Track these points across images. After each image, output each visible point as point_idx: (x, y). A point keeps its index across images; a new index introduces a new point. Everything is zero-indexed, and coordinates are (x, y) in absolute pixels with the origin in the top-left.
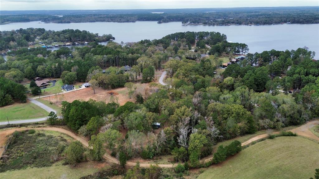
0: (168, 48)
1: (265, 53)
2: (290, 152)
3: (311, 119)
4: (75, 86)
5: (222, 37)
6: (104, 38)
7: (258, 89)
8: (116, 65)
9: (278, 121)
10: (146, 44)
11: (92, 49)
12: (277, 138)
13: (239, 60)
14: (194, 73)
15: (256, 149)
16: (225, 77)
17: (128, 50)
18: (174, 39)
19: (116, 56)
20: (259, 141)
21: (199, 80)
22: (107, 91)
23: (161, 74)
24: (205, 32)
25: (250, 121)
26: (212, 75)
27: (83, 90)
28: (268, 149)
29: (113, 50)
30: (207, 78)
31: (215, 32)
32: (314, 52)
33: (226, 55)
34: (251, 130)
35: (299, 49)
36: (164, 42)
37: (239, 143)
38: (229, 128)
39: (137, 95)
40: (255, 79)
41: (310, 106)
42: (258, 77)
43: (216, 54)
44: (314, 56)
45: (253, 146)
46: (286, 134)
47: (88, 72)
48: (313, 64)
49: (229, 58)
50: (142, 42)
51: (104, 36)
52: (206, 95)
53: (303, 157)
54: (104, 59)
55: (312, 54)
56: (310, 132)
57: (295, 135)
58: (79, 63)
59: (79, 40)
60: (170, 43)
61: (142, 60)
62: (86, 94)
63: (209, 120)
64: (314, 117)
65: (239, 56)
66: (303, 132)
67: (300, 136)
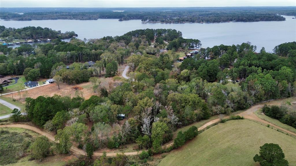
0: (130, 44)
1: (216, 47)
2: (239, 133)
3: (255, 104)
4: (38, 82)
5: (178, 33)
6: (67, 35)
7: (210, 79)
8: (80, 61)
9: (228, 107)
10: (108, 41)
11: (55, 46)
12: (228, 122)
13: (193, 54)
14: (154, 67)
15: (210, 133)
16: (182, 70)
17: (91, 46)
18: (134, 36)
19: (79, 52)
20: (213, 126)
21: (159, 73)
22: (72, 86)
23: (124, 69)
24: (163, 29)
25: (204, 108)
26: (170, 68)
27: (48, 86)
28: (221, 132)
29: (76, 47)
30: (166, 71)
31: (172, 29)
32: (255, 46)
33: (182, 50)
34: (206, 116)
35: (243, 43)
36: (126, 38)
37: (196, 128)
38: (187, 115)
39: (102, 89)
40: (207, 71)
41: (253, 92)
42: (210, 69)
43: (173, 49)
44: (256, 49)
45: (208, 130)
46: (235, 118)
47: (52, 69)
48: (255, 56)
49: (185, 52)
50: (105, 39)
51: (67, 33)
52: (165, 87)
53: (249, 137)
54: (67, 55)
55: (254, 48)
56: (255, 115)
57: (242, 119)
58: (42, 60)
59: (41, 38)
60: (132, 39)
61: (105, 56)
62: (50, 90)
63: (169, 109)
64: (257, 102)
65: (193, 51)
66: (249, 115)
67: (246, 119)
